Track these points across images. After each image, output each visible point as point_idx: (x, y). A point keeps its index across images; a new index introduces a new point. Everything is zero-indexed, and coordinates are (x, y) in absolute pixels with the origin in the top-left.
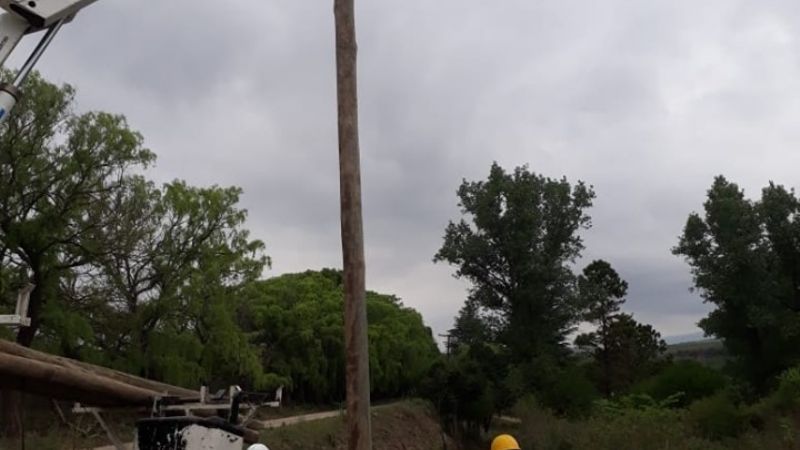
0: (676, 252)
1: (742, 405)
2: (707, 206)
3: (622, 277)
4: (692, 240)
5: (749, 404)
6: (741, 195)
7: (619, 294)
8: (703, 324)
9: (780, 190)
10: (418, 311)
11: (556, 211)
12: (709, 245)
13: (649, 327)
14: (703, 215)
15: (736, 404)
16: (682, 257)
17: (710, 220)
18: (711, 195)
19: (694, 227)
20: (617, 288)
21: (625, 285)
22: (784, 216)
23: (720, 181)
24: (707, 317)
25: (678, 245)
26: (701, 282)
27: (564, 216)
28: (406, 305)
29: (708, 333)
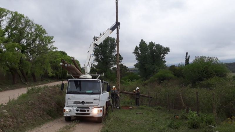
0: (133, 53)
1: (143, 81)
2: (140, 45)
3: (122, 57)
4: (136, 51)
5: (144, 81)
6: (146, 43)
7: (121, 60)
8: (135, 65)
9: (153, 43)
10: (78, 60)
11: (112, 44)
12: (139, 52)
13: (126, 66)
14: (138, 46)
15: (142, 81)
16: (134, 54)
17: (140, 47)
18: (140, 43)
19: (137, 48)
20: (121, 59)
21: (122, 58)
22: (153, 48)
23: (142, 40)
24: (136, 64)
25: (133, 52)
26: (137, 59)
27: (113, 45)
28: (76, 59)
29: (136, 67)
